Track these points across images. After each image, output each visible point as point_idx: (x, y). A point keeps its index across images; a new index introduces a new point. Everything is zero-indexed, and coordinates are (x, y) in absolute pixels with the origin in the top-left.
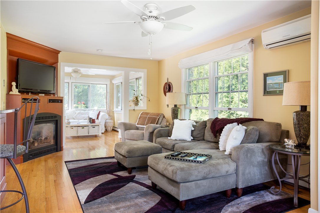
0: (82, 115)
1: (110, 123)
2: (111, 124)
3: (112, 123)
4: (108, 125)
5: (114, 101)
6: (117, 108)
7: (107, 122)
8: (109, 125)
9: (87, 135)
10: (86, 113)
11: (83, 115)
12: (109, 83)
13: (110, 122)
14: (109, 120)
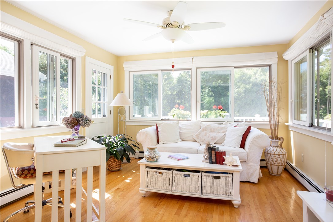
0: (211, 132)
1: (277, 156)
2: (279, 160)
3: (281, 156)
4: (270, 159)
5: (290, 100)
6: (297, 118)
7: (269, 152)
8: (275, 160)
9: (198, 195)
10: (222, 128)
11: (213, 132)
12: (276, 60)
13: (277, 153)
14: (275, 150)
